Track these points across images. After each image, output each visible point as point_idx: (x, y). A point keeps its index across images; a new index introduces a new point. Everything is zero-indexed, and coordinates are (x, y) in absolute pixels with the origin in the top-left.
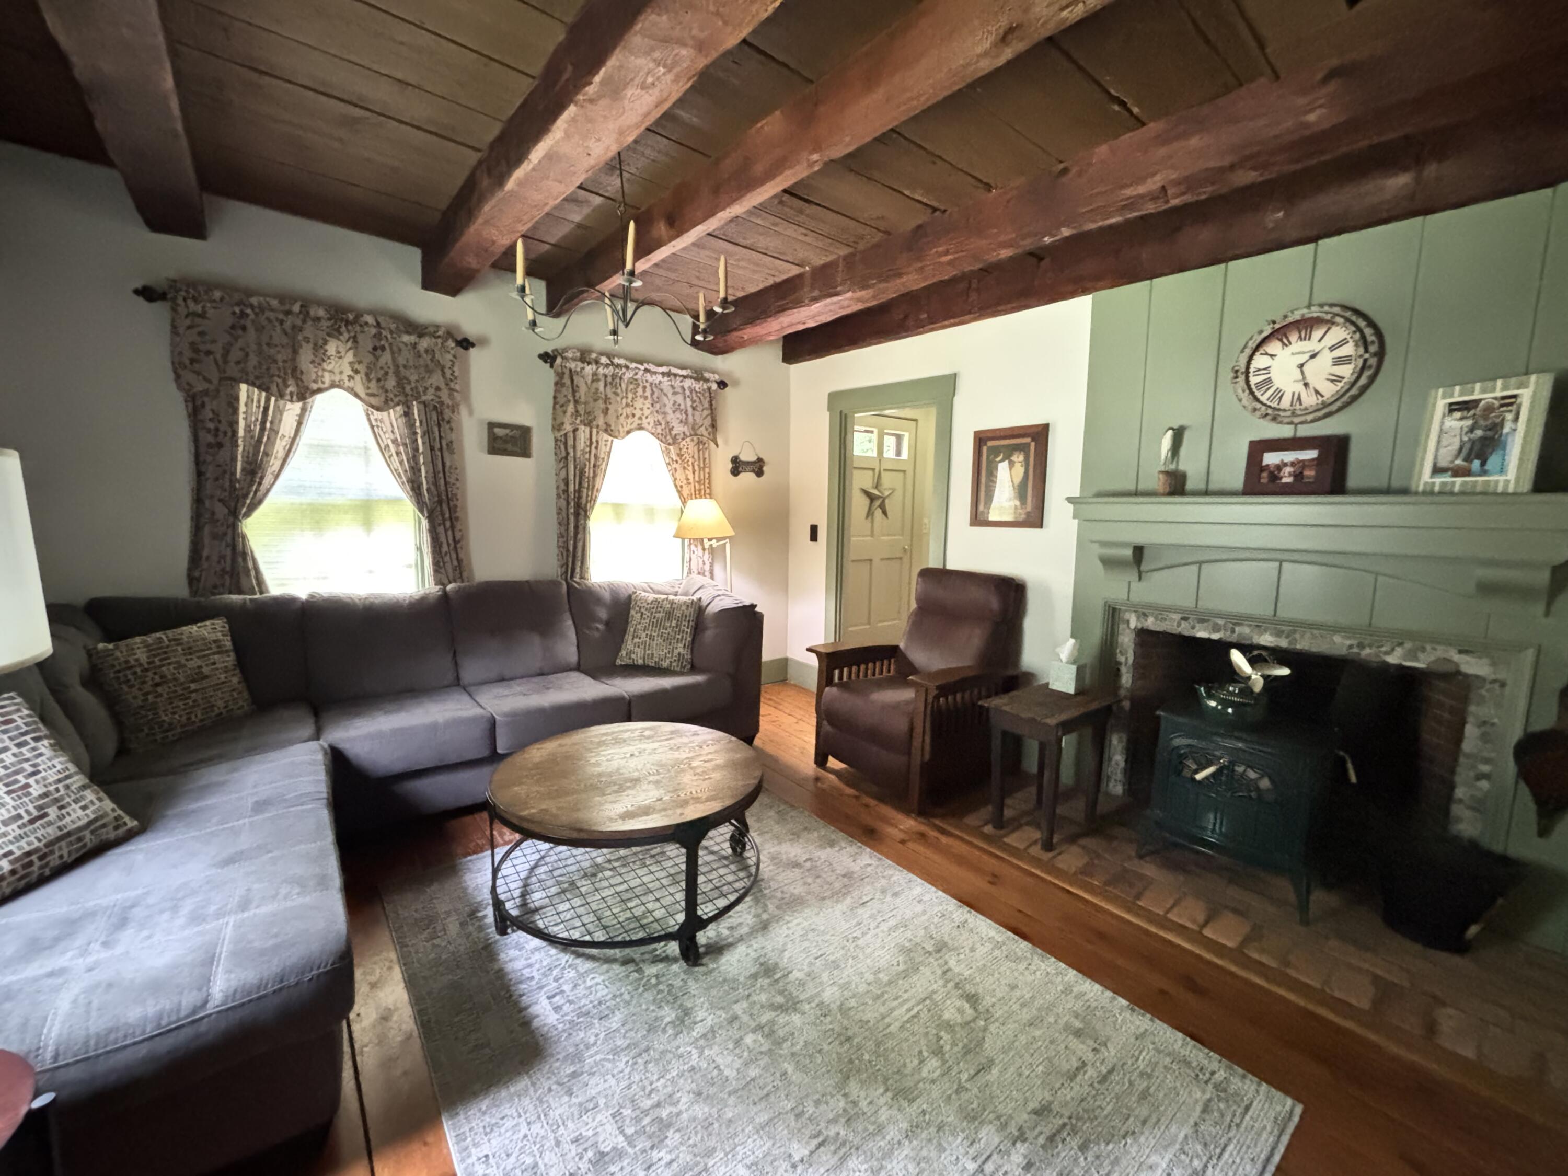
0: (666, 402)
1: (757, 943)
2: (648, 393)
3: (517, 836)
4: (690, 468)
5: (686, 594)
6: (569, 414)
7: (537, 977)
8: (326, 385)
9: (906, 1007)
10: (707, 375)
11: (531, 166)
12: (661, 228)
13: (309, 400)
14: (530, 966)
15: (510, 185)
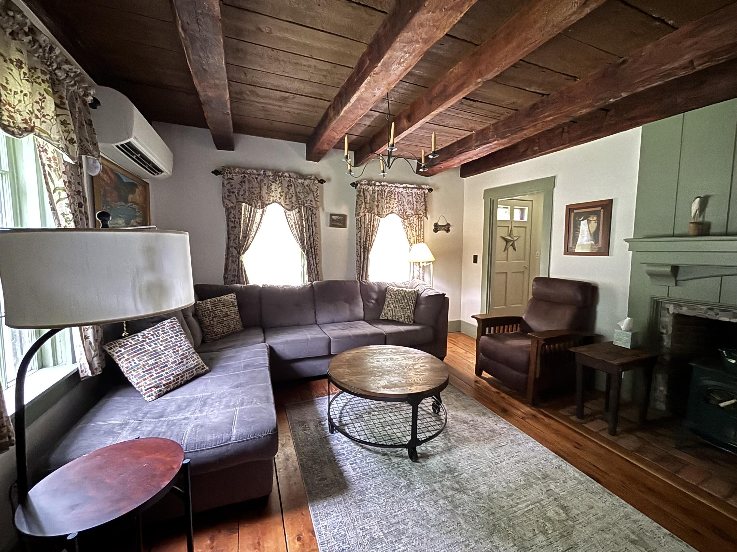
0: (404, 200)
1: (446, 456)
2: (396, 197)
3: (339, 390)
4: (415, 230)
5: (411, 288)
6: (362, 208)
7: (346, 454)
8: (271, 202)
9: (526, 504)
10: (423, 186)
11: (351, 104)
12: (405, 122)
13: (265, 208)
14: (343, 449)
15: (342, 113)
